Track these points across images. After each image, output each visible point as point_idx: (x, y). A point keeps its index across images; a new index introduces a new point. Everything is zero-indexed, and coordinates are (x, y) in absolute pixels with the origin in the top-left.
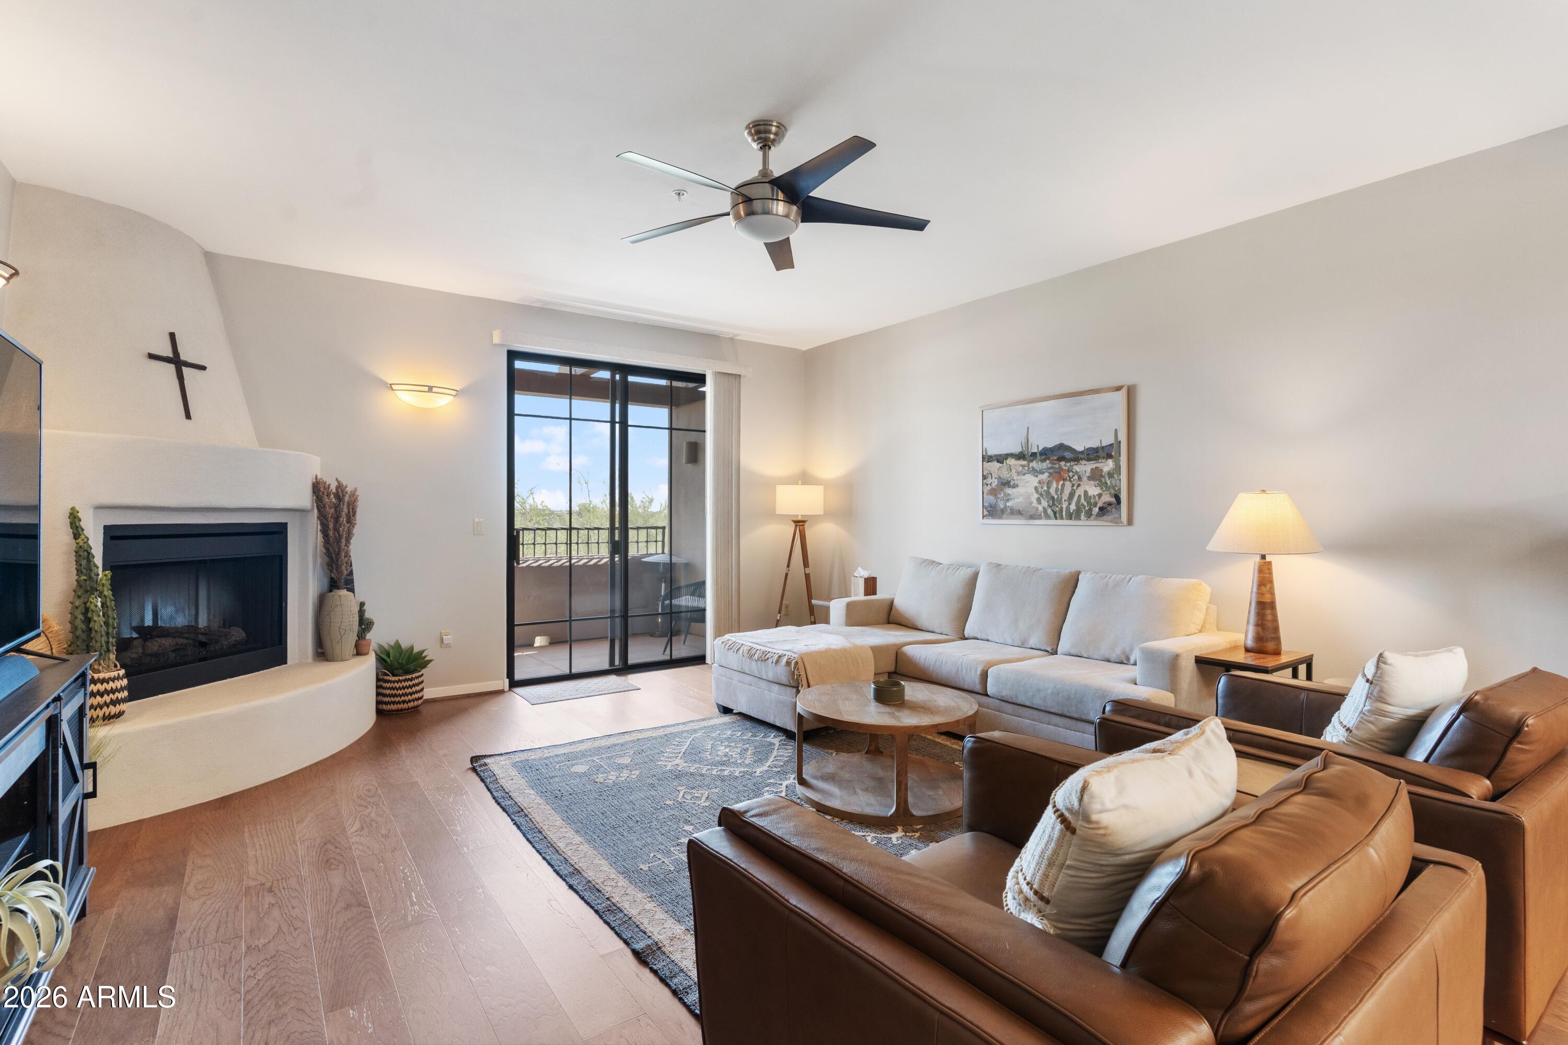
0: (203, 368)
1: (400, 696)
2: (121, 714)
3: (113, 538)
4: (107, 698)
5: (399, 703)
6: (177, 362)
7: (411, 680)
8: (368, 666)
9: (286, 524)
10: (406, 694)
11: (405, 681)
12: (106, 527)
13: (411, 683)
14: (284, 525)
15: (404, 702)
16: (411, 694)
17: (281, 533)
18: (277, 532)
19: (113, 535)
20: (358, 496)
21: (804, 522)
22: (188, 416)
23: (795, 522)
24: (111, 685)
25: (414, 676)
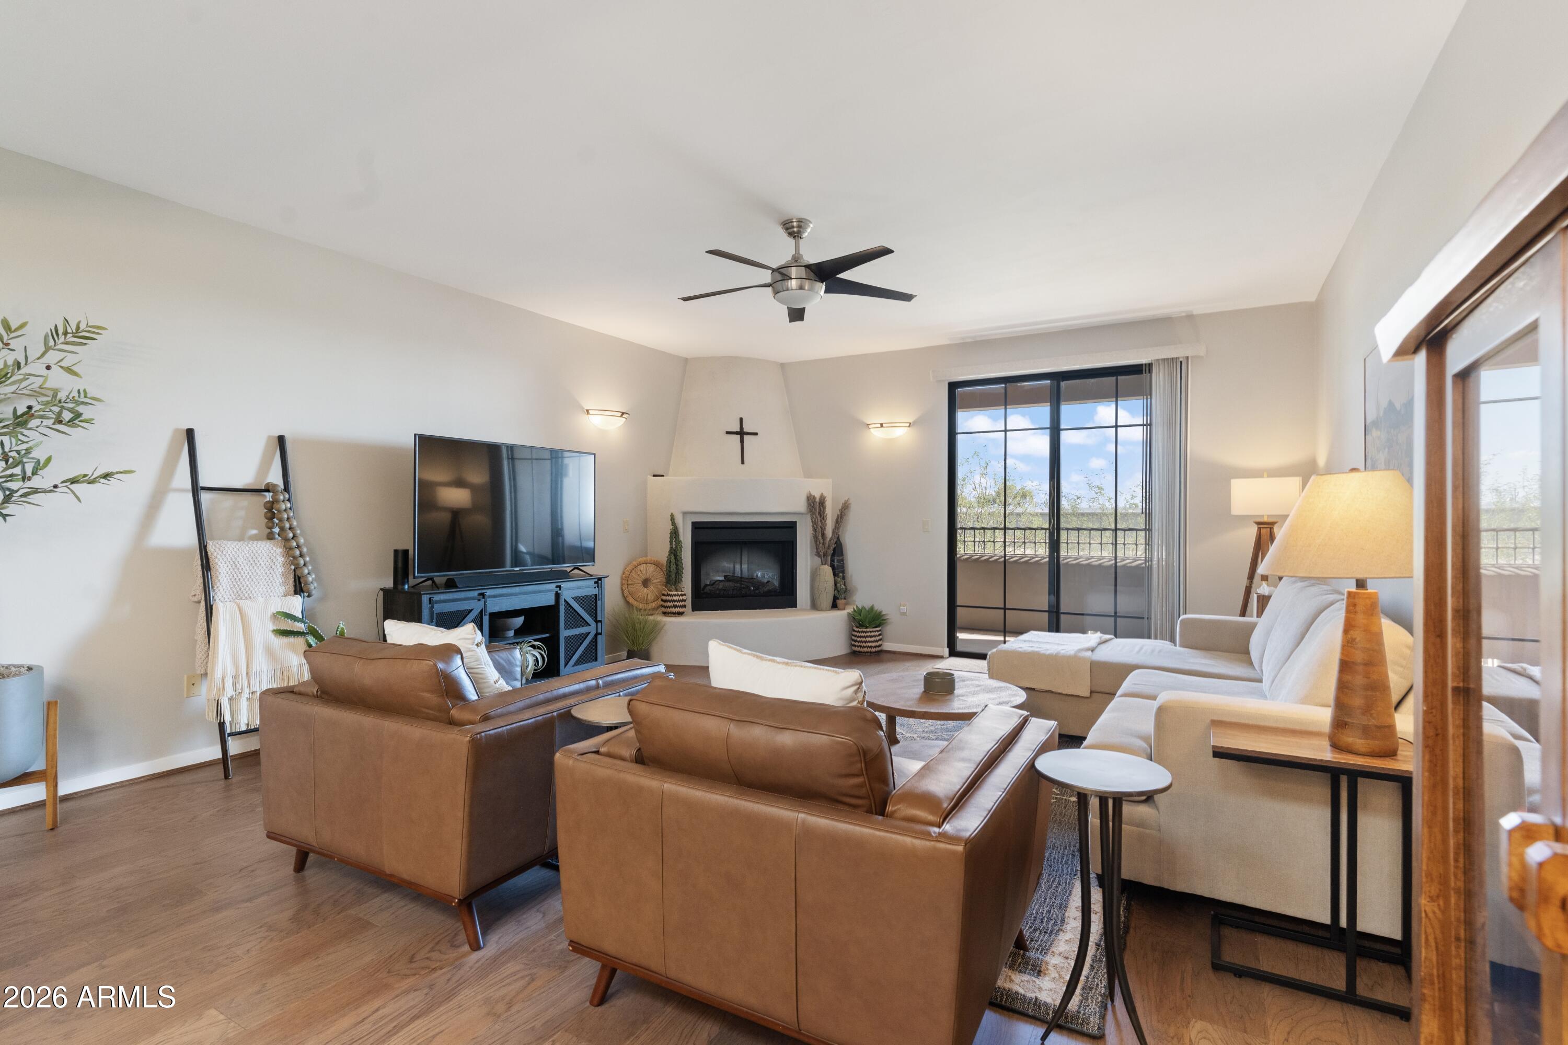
0: (756, 434)
1: (859, 642)
2: (683, 613)
3: (696, 528)
4: (672, 604)
5: (858, 646)
6: (742, 433)
7: (866, 632)
8: (839, 618)
9: (796, 522)
10: (862, 642)
11: (862, 632)
12: (692, 523)
13: (865, 635)
14: (795, 523)
15: (861, 646)
16: (866, 642)
17: (792, 527)
18: (791, 527)
19: (697, 527)
20: (850, 504)
21: (1273, 523)
22: (743, 462)
23: (1258, 523)
24: (674, 598)
25: (868, 630)
